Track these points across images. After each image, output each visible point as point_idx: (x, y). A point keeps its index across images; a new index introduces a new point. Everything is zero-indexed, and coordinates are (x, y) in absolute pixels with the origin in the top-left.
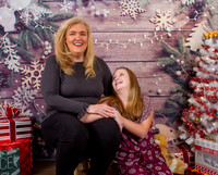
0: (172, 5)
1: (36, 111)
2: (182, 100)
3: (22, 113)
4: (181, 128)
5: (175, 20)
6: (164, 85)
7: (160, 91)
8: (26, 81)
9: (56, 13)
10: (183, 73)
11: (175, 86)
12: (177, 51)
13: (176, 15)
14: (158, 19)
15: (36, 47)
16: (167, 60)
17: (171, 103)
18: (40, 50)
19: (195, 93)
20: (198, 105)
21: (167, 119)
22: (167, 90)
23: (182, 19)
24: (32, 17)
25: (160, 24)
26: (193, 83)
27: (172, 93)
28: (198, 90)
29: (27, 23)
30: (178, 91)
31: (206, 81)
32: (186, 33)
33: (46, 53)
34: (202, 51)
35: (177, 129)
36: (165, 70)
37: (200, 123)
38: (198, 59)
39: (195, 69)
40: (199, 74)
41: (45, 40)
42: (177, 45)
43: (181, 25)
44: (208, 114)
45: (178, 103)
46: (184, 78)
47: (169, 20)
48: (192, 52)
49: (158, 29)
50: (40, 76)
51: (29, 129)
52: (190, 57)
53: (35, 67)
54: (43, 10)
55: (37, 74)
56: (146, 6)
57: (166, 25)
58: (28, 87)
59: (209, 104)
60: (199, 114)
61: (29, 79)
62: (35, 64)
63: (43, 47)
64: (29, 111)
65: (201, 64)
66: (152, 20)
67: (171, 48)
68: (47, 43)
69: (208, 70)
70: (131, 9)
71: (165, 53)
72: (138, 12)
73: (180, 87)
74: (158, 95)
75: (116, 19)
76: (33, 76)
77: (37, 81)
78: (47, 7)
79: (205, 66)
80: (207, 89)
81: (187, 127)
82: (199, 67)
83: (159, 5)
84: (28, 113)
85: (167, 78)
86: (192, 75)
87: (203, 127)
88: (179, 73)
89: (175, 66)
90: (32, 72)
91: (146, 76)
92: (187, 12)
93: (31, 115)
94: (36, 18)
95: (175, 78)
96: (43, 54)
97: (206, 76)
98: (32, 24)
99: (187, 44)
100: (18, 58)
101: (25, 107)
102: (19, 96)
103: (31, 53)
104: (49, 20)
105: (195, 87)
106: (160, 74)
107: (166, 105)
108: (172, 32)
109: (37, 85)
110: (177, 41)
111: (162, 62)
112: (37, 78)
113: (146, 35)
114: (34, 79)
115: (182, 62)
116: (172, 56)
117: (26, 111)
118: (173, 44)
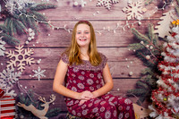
1: (20, 92)
2: (151, 82)
3: (7, 94)
4: (151, 107)
5: (145, 10)
6: (135, 68)
7: (131, 73)
8: (11, 64)
9: (39, 3)
10: (152, 57)
11: (144, 69)
12: (147, 38)
13: (146, 5)
14: (130, 9)
15: (20, 33)
16: (137, 46)
17: (141, 84)
18: (24, 36)
19: (162, 76)
20: (166, 86)
21: (138, 98)
22: (138, 73)
23: (152, 9)
24: (17, 6)
25: (132, 14)
26: (161, 66)
27: (142, 75)
28: (165, 73)
29: (11, 11)
30: (147, 74)
32: (155, 21)
33: (30, 39)
34: (170, 38)
35: (147, 108)
36: (135, 54)
37: (168, 103)
38: (165, 44)
39: (163, 54)
40: (166, 58)
41: (29, 27)
42: (147, 32)
43: (150, 14)
44: (175, 94)
45: (148, 84)
46: (153, 62)
47: (140, 10)
48: (160, 39)
49: (129, 18)
50: (24, 59)
51: (13, 108)
52: (158, 42)
53: (20, 51)
55: (21, 57)
57: (137, 14)
58: (13, 69)
59: (175, 85)
60: (167, 95)
61: (14, 62)
62: (20, 49)
63: (26, 33)
64: (13, 91)
65: (168, 49)
66: (124, 10)
67: (141, 35)
68: (30, 30)
69: (175, 54)
71: (135, 40)
72: (112, 3)
73: (149, 70)
74: (130, 77)
75: (92, 9)
76: (17, 59)
77: (21, 64)
79: (172, 51)
80: (174, 72)
81: (156, 106)
82: (166, 52)
84: (12, 93)
85: (138, 61)
86: (161, 59)
87: (171, 106)
88: (148, 57)
89: (145, 51)
90: (17, 56)
91: (119, 60)
92: (156, 2)
93: (15, 95)
94: (20, 7)
95: (145, 61)
96: (27, 40)
97: (173, 60)
98: (17, 12)
99: (156, 31)
100: (4, 43)
101: (9, 88)
102: (4, 77)
103: (15, 38)
104: (32, 9)
105: (163, 70)
106: (132, 58)
107: (137, 86)
108: (142, 21)
109: (21, 67)
110: (146, 29)
111: (133, 48)
112: (21, 61)
113: (119, 23)
114: (18, 62)
115: (151, 47)
116: (142, 42)
117: (9, 91)
118: (142, 31)
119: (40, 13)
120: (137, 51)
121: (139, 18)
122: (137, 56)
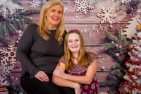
0: (114, 4)
1: (12, 82)
2: (119, 75)
3: (1, 84)
5: (115, 15)
6: (107, 63)
7: (103, 68)
8: (5, 60)
9: (27, 9)
10: (121, 55)
11: (114, 64)
12: (117, 39)
13: (117, 11)
14: (103, 15)
15: (12, 34)
16: (109, 45)
17: (111, 76)
18: (15, 37)
20: (130, 81)
21: (108, 88)
22: (109, 67)
23: (121, 15)
24: (9, 12)
25: (105, 19)
26: (128, 65)
27: (112, 69)
28: (131, 70)
29: (5, 16)
30: (117, 68)
31: (137, 63)
32: (124, 25)
36: (107, 52)
39: (129, 53)
40: (132, 58)
41: (19, 29)
42: (117, 34)
43: (120, 19)
44: (138, 88)
45: (117, 77)
46: (121, 59)
47: (111, 15)
48: (128, 39)
49: (102, 22)
50: (15, 56)
52: (126, 43)
53: (11, 49)
54: (17, 7)
55: (12, 54)
56: (94, 5)
57: (109, 19)
58: (6, 64)
59: (138, 81)
60: (132, 88)
61: (7, 58)
62: (12, 47)
63: (17, 34)
64: (6, 82)
65: (133, 50)
66: (99, 15)
67: (112, 36)
68: (20, 31)
69: (139, 56)
70: (83, 7)
71: (107, 40)
72: (89, 10)
73: (118, 65)
74: (102, 71)
75: (72, 14)
76: (9, 56)
77: (13, 60)
78: (20, 4)
79: (137, 52)
82: (132, 52)
83: (104, 4)
85: (109, 58)
86: (127, 58)
88: (117, 54)
89: (115, 49)
90: (9, 53)
92: (125, 9)
93: (8, 85)
94: (12, 13)
95: (115, 58)
96: (17, 39)
97: (137, 60)
98: (9, 17)
99: (124, 33)
101: (3, 79)
103: (8, 38)
104: (22, 14)
105: (129, 68)
106: (104, 55)
107: (108, 78)
108: (113, 24)
109: (13, 62)
110: (117, 31)
111: (105, 47)
112: (13, 57)
113: (94, 26)
114: (10, 58)
115: (120, 47)
116: (113, 42)
117: (3, 82)
118: (113, 33)
119: (28, 17)
120: (109, 49)
121: (110, 22)
122: (108, 54)
